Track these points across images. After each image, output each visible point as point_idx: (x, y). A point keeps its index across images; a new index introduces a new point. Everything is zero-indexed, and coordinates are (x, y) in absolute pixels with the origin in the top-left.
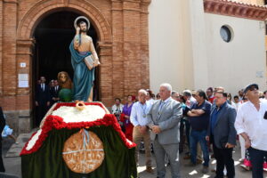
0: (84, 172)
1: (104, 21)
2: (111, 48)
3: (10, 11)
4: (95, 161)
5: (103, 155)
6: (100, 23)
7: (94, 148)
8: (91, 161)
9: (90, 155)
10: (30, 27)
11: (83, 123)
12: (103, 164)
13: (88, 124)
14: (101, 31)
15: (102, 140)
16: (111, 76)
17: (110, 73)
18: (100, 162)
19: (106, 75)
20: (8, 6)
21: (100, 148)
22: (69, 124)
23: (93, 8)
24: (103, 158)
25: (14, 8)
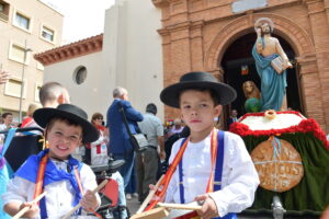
0: (276, 189)
1: (300, 30)
2: (315, 62)
3: (196, 45)
4: (290, 177)
5: (301, 169)
6: (295, 35)
7: (288, 159)
8: (284, 176)
9: (283, 168)
10: (216, 57)
11: (272, 130)
12: (301, 181)
13: (279, 131)
14: (297, 44)
15: (298, 151)
16: (320, 98)
17: (318, 95)
18: (298, 178)
19: (312, 98)
20: (194, 42)
21: (296, 160)
22: (256, 131)
23: (283, 19)
24: (301, 174)
25: (199, 42)
